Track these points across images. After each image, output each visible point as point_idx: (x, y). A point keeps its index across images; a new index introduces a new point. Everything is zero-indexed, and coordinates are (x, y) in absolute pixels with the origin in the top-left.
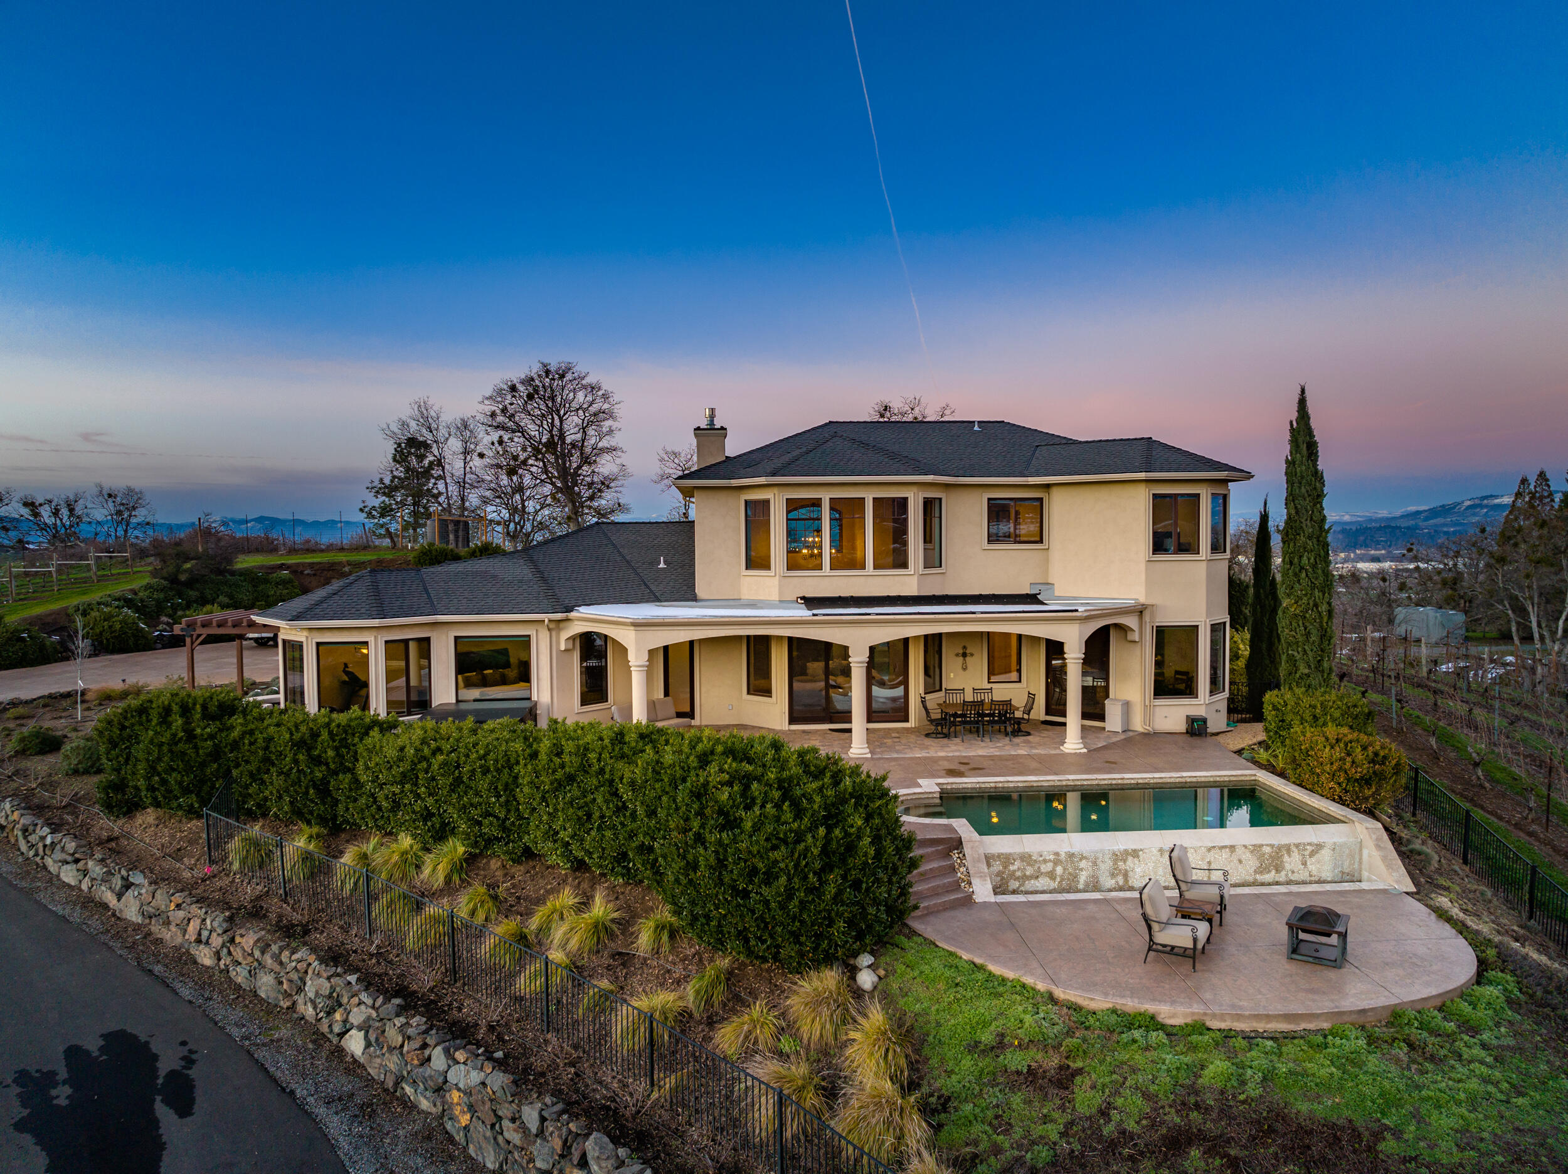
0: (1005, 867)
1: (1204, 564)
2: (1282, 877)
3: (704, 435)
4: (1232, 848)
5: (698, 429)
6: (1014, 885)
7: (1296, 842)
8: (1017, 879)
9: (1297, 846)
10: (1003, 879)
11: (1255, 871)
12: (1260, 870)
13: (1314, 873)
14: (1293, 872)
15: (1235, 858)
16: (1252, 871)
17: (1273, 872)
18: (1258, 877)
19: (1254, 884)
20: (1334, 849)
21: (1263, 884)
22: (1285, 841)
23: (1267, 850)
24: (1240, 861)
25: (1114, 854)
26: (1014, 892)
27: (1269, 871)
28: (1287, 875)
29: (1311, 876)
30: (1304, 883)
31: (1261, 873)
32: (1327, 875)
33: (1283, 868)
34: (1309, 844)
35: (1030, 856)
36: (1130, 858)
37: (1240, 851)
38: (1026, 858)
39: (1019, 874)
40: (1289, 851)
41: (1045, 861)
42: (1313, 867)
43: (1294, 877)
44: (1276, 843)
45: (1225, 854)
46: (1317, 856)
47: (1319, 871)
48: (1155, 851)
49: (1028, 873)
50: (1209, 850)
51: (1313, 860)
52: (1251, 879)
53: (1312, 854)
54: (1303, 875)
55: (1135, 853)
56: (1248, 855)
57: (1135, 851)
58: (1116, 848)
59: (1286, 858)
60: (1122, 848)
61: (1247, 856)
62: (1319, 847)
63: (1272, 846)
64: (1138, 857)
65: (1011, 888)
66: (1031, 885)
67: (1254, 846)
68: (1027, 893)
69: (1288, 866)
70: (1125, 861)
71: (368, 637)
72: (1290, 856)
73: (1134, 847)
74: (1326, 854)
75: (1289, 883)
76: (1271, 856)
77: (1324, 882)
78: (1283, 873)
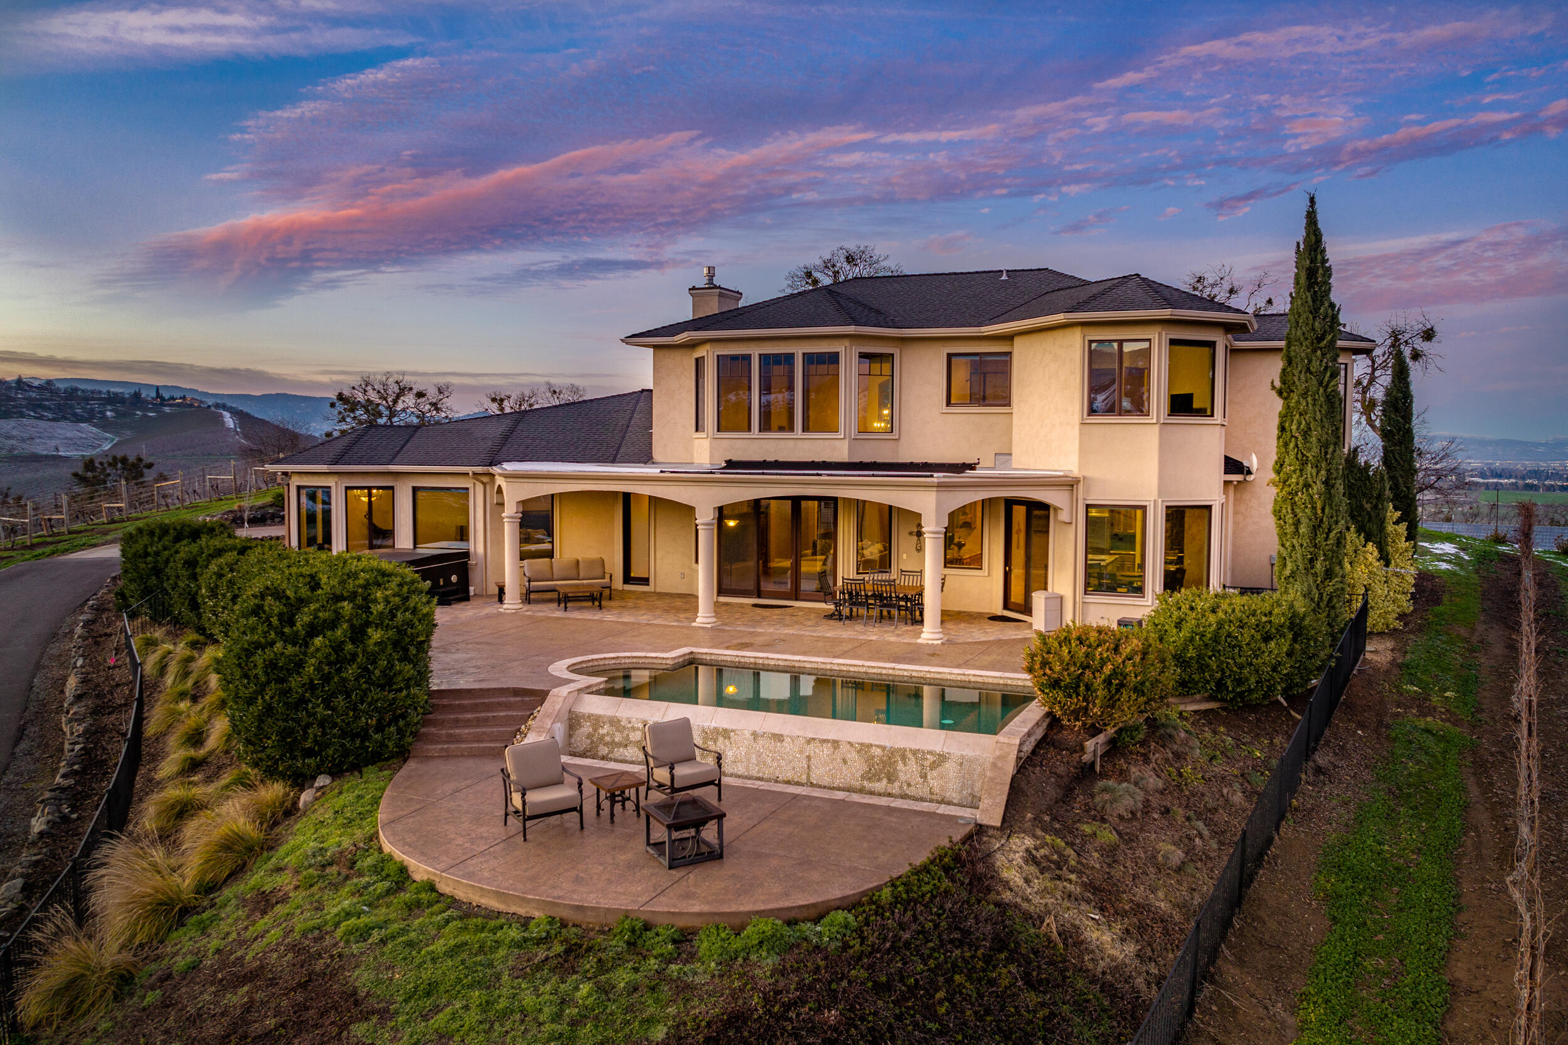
0: (595, 730)
1: (1156, 428)
2: (895, 788)
3: (703, 295)
4: (836, 744)
5: (694, 288)
6: (604, 750)
7: (914, 747)
8: (606, 744)
9: (915, 752)
10: (592, 742)
11: (862, 776)
12: (868, 776)
13: (936, 790)
14: (909, 785)
15: (838, 756)
16: (858, 775)
17: (885, 781)
18: (865, 783)
19: (861, 791)
20: (961, 764)
21: (872, 793)
22: (901, 744)
23: (877, 752)
24: (845, 761)
25: (703, 731)
26: (603, 758)
27: (880, 780)
28: (901, 787)
29: (932, 793)
30: (922, 800)
31: (870, 780)
32: (955, 797)
33: (897, 778)
34: (930, 752)
35: (619, 721)
36: (721, 739)
37: (844, 748)
38: (614, 722)
39: (607, 739)
40: (904, 758)
41: (634, 729)
42: (934, 783)
43: (911, 791)
44: (888, 744)
45: (827, 750)
46: (939, 769)
47: (942, 788)
48: (747, 734)
49: (617, 740)
50: (810, 741)
51: (935, 773)
52: (857, 784)
53: (934, 766)
54: (923, 791)
55: (726, 733)
56: (854, 755)
57: (725, 730)
58: (706, 724)
59: (900, 766)
60: (713, 725)
61: (852, 756)
62: (942, 758)
63: (883, 748)
64: (729, 738)
65: (600, 754)
66: (620, 752)
67: (862, 744)
68: (616, 761)
69: (902, 777)
70: (715, 741)
71: (330, 482)
72: (905, 764)
73: (726, 726)
74: (950, 767)
75: (904, 796)
76: (882, 761)
77: (949, 803)
78: (897, 784)
